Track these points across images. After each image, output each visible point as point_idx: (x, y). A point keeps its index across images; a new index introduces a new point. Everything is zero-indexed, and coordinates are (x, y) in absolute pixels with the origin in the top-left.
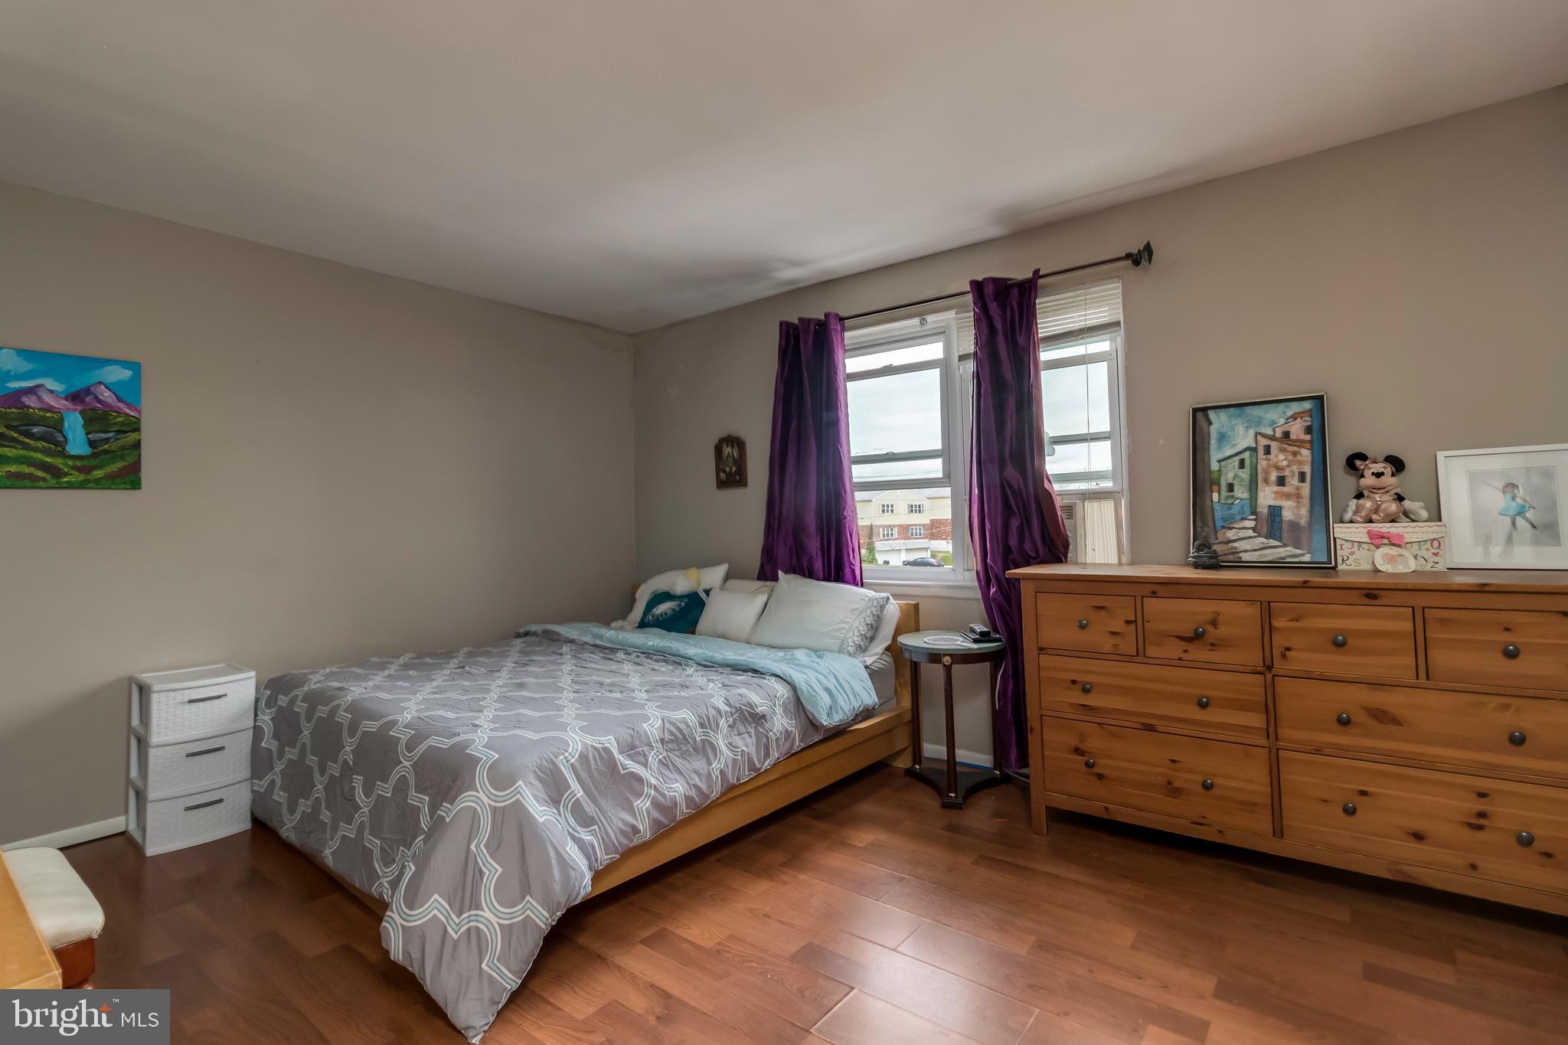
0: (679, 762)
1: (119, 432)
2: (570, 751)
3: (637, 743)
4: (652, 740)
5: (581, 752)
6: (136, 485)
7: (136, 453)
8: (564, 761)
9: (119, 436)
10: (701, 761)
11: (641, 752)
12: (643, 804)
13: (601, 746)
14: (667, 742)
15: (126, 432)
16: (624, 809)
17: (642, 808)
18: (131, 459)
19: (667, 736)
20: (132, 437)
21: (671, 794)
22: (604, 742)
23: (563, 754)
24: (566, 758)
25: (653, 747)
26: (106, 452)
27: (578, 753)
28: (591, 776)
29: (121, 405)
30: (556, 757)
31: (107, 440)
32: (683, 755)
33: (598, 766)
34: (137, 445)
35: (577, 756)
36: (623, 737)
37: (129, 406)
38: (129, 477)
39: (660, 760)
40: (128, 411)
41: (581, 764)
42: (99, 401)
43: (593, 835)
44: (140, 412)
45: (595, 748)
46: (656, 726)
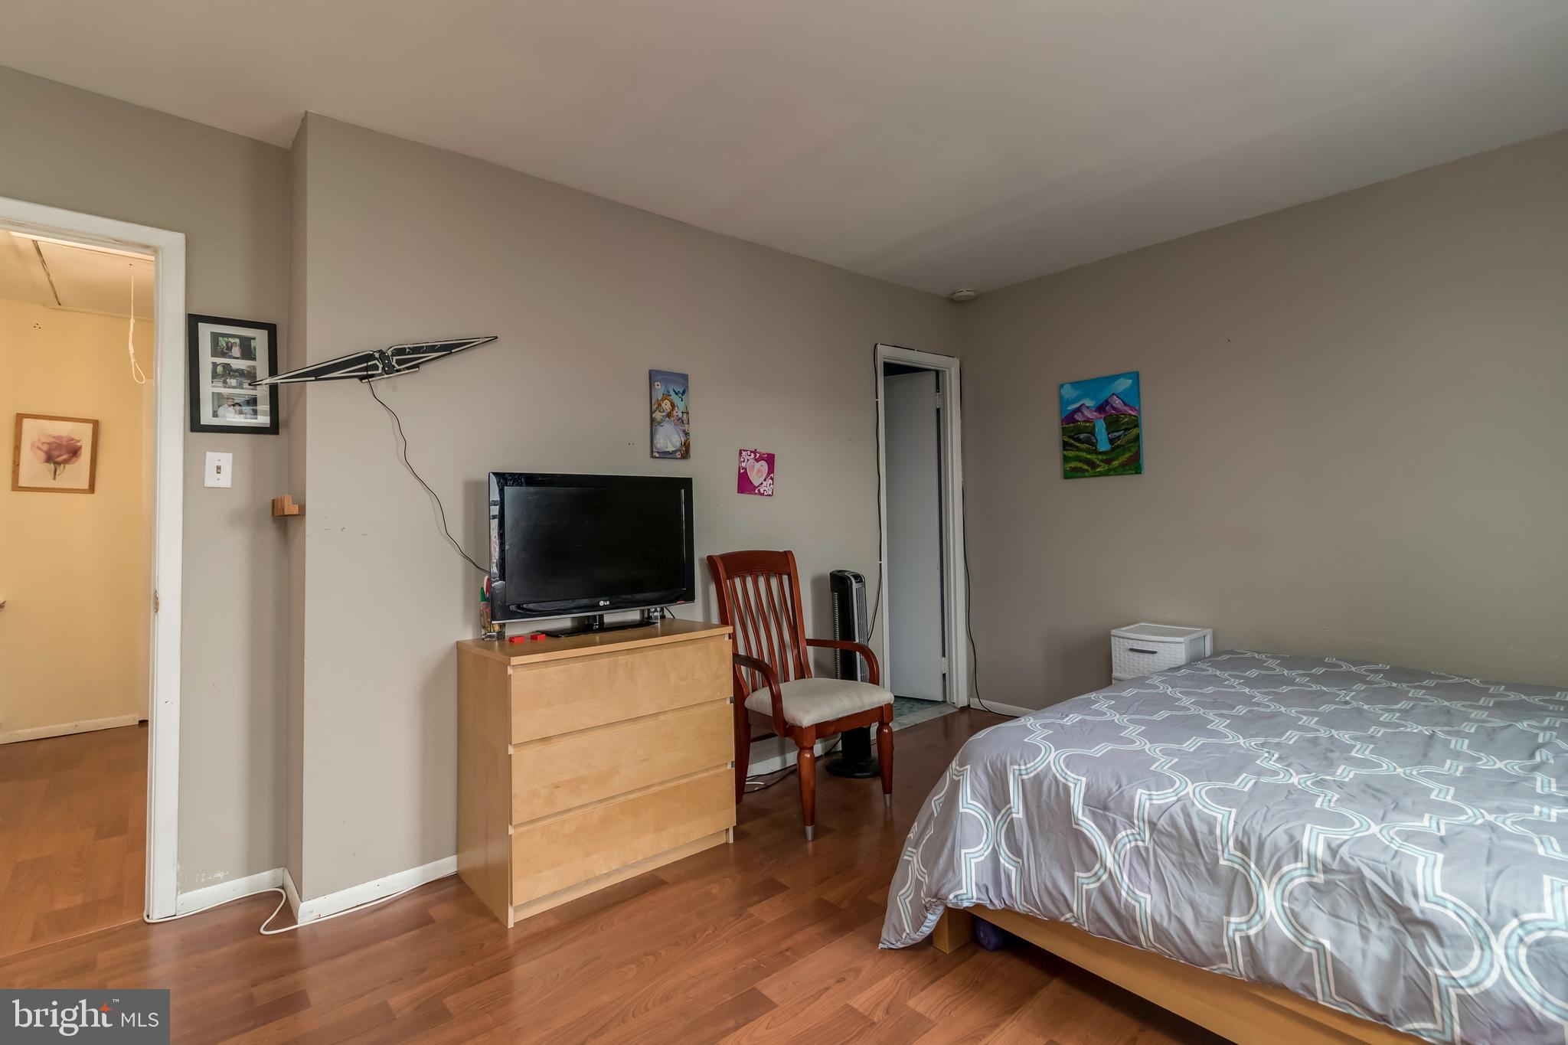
0: (1170, 871)
1: (1126, 430)
2: (1028, 766)
3: (1111, 805)
4: (1135, 814)
5: (1038, 773)
6: (1138, 470)
7: (1137, 445)
8: (1017, 772)
9: (1126, 433)
10: (1215, 898)
11: (1111, 820)
12: (1086, 881)
13: (1063, 780)
14: (1160, 832)
15: (1130, 429)
16: (1062, 868)
17: (1082, 884)
18: (1134, 450)
19: (1163, 823)
20: (1134, 432)
21: (1130, 900)
22: (1069, 779)
23: (1019, 765)
24: (1020, 770)
25: (1133, 823)
26: (1119, 446)
27: (1035, 772)
28: (1039, 806)
29: (1126, 408)
30: (1011, 764)
31: (1119, 437)
32: (1183, 867)
33: (1050, 800)
34: (1137, 438)
35: (1032, 775)
36: (1098, 788)
37: (1132, 408)
38: (1134, 465)
39: (1137, 847)
40: (1130, 412)
41: (1033, 786)
42: (1114, 408)
43: (1017, 868)
44: (1139, 411)
45: (1057, 781)
46: (1155, 802)
